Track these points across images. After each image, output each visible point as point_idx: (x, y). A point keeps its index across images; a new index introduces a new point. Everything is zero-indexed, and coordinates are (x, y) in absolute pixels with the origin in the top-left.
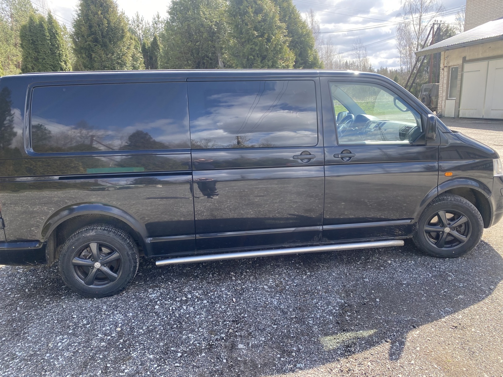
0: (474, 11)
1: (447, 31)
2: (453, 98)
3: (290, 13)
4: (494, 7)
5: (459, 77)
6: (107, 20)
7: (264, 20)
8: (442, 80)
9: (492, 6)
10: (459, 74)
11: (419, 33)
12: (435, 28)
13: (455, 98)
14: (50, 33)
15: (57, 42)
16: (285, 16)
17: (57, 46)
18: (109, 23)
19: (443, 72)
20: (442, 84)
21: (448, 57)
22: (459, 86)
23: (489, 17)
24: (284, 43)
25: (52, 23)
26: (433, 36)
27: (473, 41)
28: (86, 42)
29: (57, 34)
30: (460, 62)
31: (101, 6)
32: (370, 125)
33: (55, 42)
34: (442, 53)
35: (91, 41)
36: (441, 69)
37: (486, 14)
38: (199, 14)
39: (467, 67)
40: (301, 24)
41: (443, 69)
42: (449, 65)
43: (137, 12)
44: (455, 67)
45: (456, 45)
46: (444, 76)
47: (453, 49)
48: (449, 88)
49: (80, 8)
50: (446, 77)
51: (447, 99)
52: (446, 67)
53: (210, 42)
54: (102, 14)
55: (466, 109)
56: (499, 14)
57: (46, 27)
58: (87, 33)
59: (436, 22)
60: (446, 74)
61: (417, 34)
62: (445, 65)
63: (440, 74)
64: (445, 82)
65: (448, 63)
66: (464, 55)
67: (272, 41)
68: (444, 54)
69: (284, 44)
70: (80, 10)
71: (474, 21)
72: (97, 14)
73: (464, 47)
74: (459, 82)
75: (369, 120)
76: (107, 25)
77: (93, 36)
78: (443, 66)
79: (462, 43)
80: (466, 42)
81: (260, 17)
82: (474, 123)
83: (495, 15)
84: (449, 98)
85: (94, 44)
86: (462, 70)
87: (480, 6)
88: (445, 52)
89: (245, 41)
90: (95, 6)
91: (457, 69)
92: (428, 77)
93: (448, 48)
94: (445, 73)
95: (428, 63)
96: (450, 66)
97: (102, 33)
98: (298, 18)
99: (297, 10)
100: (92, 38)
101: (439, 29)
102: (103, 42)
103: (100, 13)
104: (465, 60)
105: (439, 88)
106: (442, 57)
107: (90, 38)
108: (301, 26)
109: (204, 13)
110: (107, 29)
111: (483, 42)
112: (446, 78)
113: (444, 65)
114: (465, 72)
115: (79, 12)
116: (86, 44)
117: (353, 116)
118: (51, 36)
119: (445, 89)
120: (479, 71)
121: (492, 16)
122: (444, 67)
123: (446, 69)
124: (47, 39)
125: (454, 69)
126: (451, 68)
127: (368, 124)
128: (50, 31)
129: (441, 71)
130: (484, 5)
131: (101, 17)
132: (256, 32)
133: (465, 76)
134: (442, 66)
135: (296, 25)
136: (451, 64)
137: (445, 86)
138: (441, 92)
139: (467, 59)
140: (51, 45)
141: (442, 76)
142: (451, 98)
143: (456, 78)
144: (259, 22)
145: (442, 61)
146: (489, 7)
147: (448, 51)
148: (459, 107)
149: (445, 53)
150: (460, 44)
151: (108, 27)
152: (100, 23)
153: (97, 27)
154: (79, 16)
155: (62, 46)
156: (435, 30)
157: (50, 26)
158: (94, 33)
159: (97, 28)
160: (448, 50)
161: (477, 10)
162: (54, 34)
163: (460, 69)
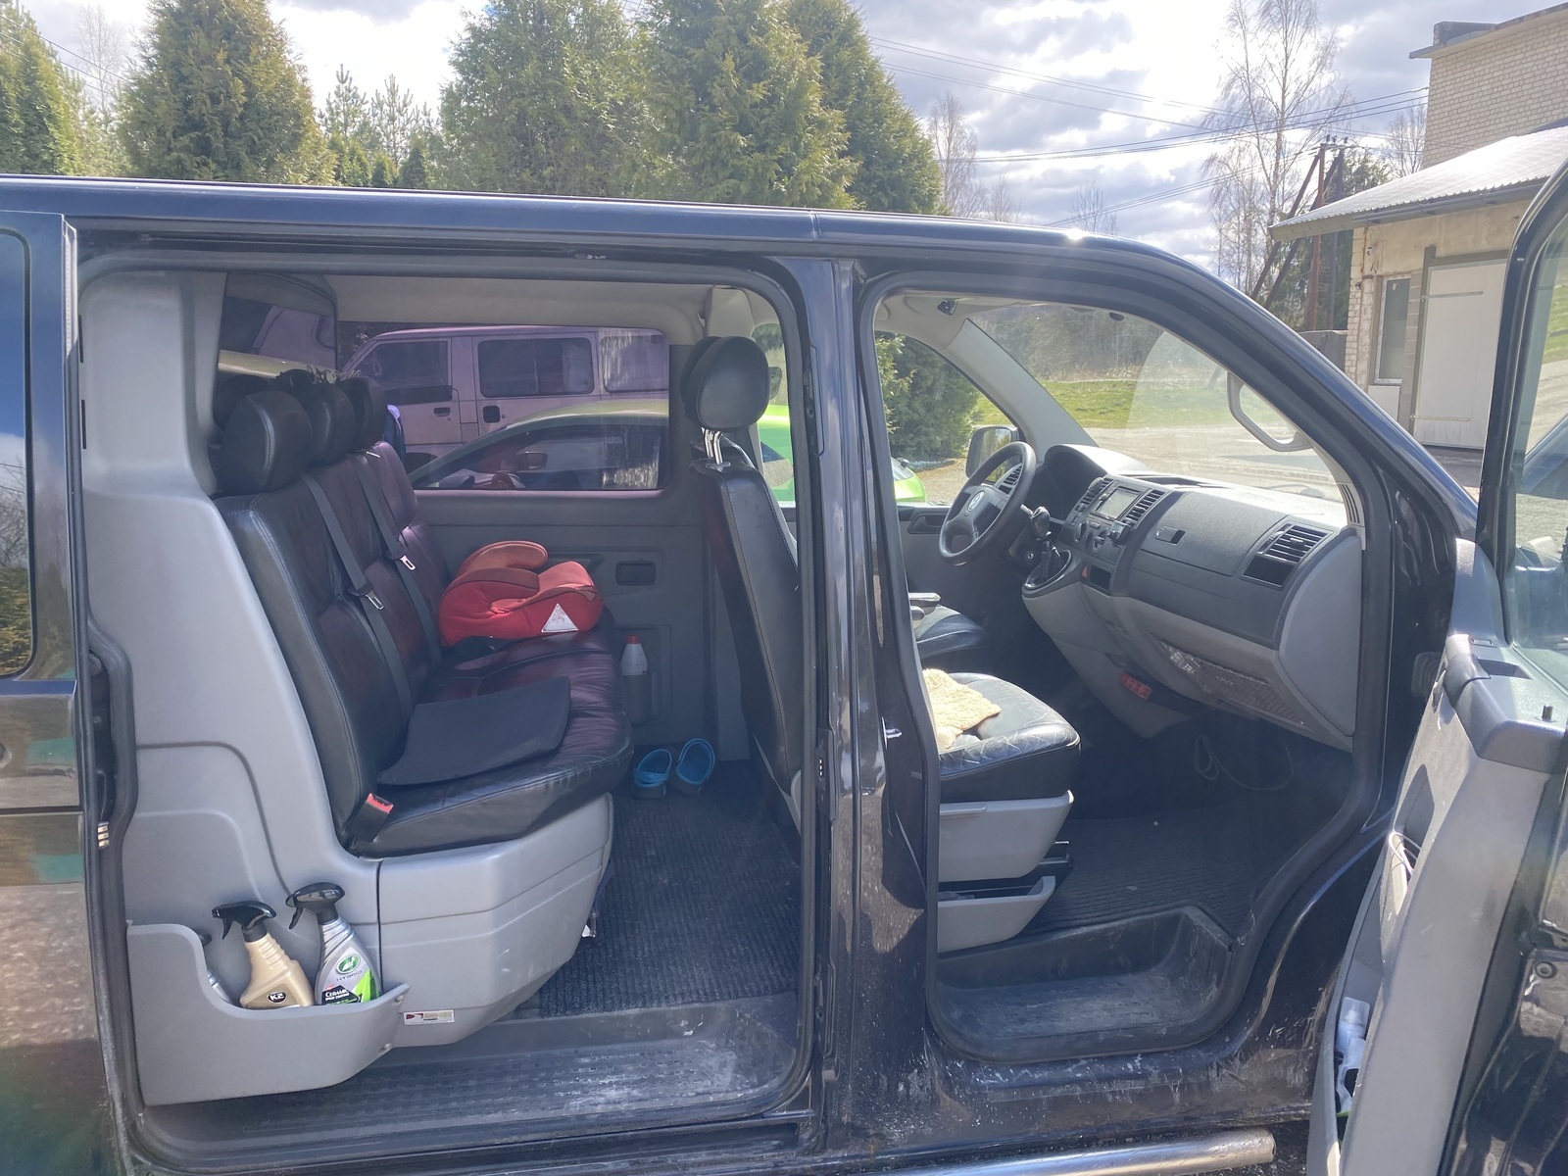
0: (1454, 107)
1: (1363, 171)
2: (1393, 381)
3: (861, 85)
4: (1520, 94)
5: (1413, 313)
6: (246, 82)
7: (771, 100)
8: (1357, 320)
9: (1513, 91)
10: (1414, 301)
11: (1276, 175)
12: (1326, 160)
13: (1399, 381)
14: (23, 116)
15: (51, 145)
16: (843, 93)
17: (46, 157)
18: (249, 94)
19: (1359, 295)
20: (1355, 332)
21: (1375, 245)
22: (1411, 341)
23: (1504, 125)
24: (835, 178)
25: (35, 79)
26: (1322, 185)
27: (1462, 195)
28: (170, 150)
29: (50, 117)
30: (1417, 262)
31: (228, 36)
32: (1104, 500)
33: (40, 145)
34: (1358, 233)
35: (186, 149)
36: (1352, 283)
37: (1495, 116)
38: (558, 74)
39: (1441, 280)
40: (894, 121)
41: (1359, 285)
42: (1379, 273)
43: (392, 77)
44: (1399, 278)
45: (1404, 205)
46: (1362, 305)
47: (1392, 220)
48: (1380, 347)
49: (157, 40)
50: (1369, 311)
51: (1371, 382)
52: (1370, 277)
53: (590, 168)
54: (227, 61)
55: (1436, 419)
56: (1535, 117)
57: (12, 94)
58: (174, 124)
59: (1330, 143)
60: (1368, 300)
61: (1269, 179)
62: (1367, 272)
63: (1351, 301)
64: (1366, 325)
65: (1376, 264)
66: (1428, 240)
67: (799, 173)
68: (1362, 237)
69: (834, 181)
70: (154, 44)
71: (1455, 137)
72: (210, 60)
73: (1432, 213)
74: (1411, 328)
75: (1102, 473)
76: (245, 99)
77: (193, 135)
78: (1360, 275)
79: (1424, 201)
80: (1439, 199)
81: (758, 92)
82: (1466, 466)
83: (1525, 119)
84: (1378, 380)
85: (198, 159)
86: (1424, 290)
87: (1474, 91)
88: (1366, 229)
89: (703, 166)
90: (208, 36)
91: (1404, 285)
92: (1303, 312)
93: (1377, 217)
94: (1365, 297)
95: (1305, 267)
96: (1381, 277)
97: (226, 125)
98: (887, 101)
99: (886, 74)
100: (192, 140)
101: (1339, 161)
102: (227, 153)
103: (221, 57)
104: (1431, 257)
105: (1348, 345)
106: (1357, 248)
107: (185, 140)
108: (896, 127)
109: (576, 72)
110: (240, 110)
111: (1493, 199)
112: (1369, 314)
113: (1362, 271)
114: (1432, 297)
115: (152, 52)
116: (168, 158)
117: (1029, 452)
118: (29, 123)
119: (1366, 349)
120: (1481, 293)
121: (1514, 122)
122: (1364, 278)
123: (1368, 286)
124: (13, 134)
125: (1395, 285)
126: (1385, 284)
127: (1097, 490)
128: (27, 105)
129: (1353, 289)
130: (1489, 87)
131: (224, 72)
132: (740, 137)
133: (1434, 307)
134: (1355, 274)
135: (881, 125)
136: (1384, 270)
137: (1366, 340)
138: (1354, 357)
139: (1440, 252)
140: (25, 153)
141: (1357, 307)
142: (1386, 381)
143: (1404, 316)
144: (754, 106)
145: (1356, 260)
146: (1503, 93)
147: (1375, 227)
148: (1413, 411)
149: (1365, 233)
150: (1418, 202)
151: (245, 106)
152: (221, 92)
153: (208, 101)
154: (150, 65)
155: (66, 161)
156: (1328, 166)
157: (26, 88)
158: (197, 125)
159: (207, 108)
160: (1377, 222)
161: (1464, 104)
162: (40, 116)
163: (1414, 287)
